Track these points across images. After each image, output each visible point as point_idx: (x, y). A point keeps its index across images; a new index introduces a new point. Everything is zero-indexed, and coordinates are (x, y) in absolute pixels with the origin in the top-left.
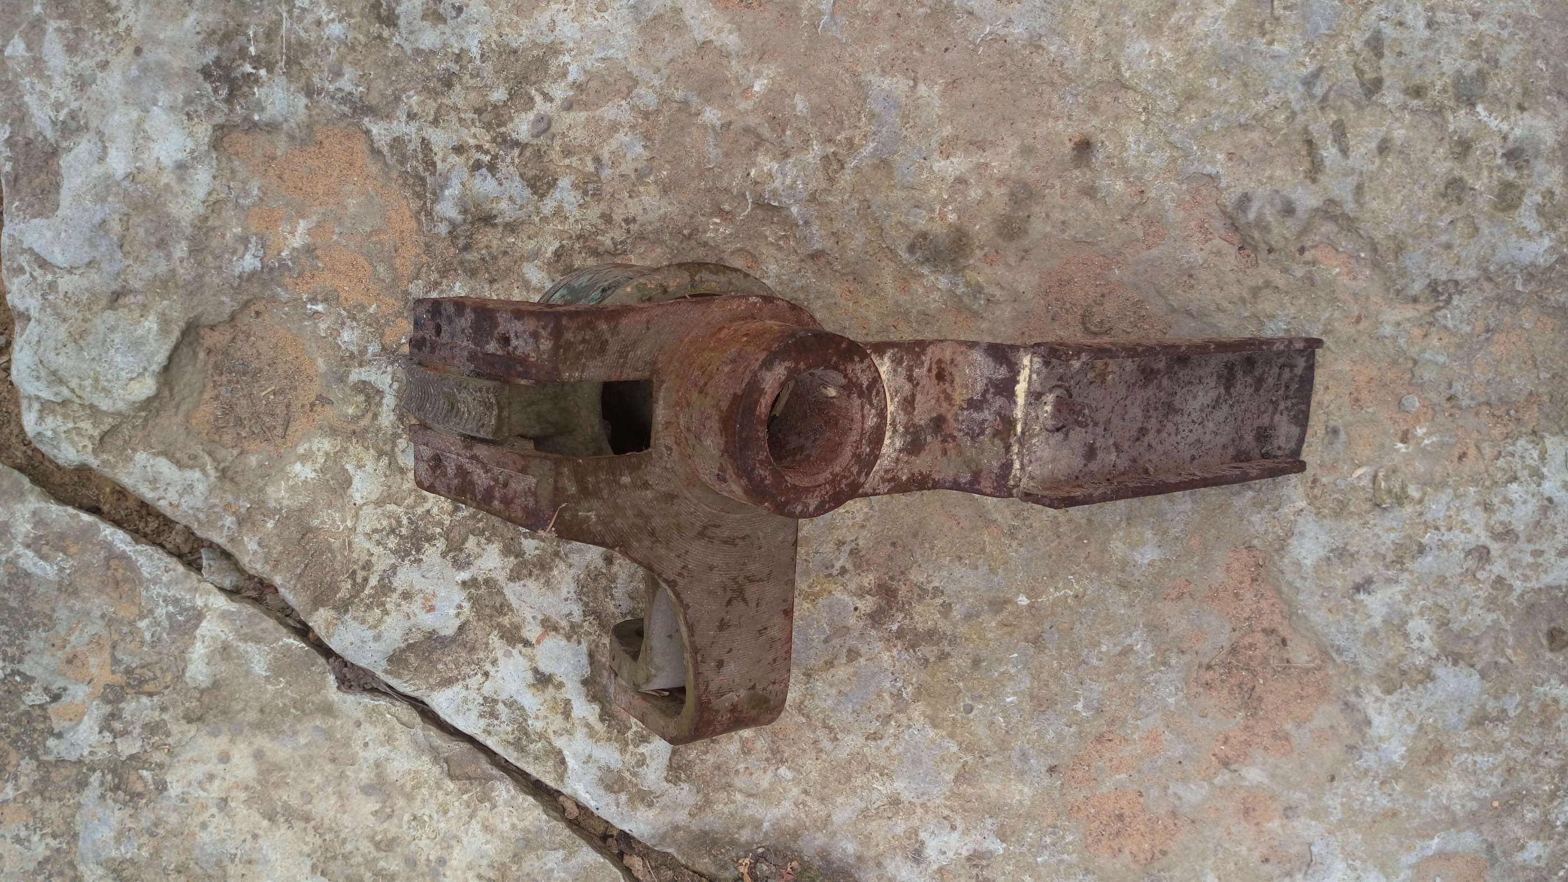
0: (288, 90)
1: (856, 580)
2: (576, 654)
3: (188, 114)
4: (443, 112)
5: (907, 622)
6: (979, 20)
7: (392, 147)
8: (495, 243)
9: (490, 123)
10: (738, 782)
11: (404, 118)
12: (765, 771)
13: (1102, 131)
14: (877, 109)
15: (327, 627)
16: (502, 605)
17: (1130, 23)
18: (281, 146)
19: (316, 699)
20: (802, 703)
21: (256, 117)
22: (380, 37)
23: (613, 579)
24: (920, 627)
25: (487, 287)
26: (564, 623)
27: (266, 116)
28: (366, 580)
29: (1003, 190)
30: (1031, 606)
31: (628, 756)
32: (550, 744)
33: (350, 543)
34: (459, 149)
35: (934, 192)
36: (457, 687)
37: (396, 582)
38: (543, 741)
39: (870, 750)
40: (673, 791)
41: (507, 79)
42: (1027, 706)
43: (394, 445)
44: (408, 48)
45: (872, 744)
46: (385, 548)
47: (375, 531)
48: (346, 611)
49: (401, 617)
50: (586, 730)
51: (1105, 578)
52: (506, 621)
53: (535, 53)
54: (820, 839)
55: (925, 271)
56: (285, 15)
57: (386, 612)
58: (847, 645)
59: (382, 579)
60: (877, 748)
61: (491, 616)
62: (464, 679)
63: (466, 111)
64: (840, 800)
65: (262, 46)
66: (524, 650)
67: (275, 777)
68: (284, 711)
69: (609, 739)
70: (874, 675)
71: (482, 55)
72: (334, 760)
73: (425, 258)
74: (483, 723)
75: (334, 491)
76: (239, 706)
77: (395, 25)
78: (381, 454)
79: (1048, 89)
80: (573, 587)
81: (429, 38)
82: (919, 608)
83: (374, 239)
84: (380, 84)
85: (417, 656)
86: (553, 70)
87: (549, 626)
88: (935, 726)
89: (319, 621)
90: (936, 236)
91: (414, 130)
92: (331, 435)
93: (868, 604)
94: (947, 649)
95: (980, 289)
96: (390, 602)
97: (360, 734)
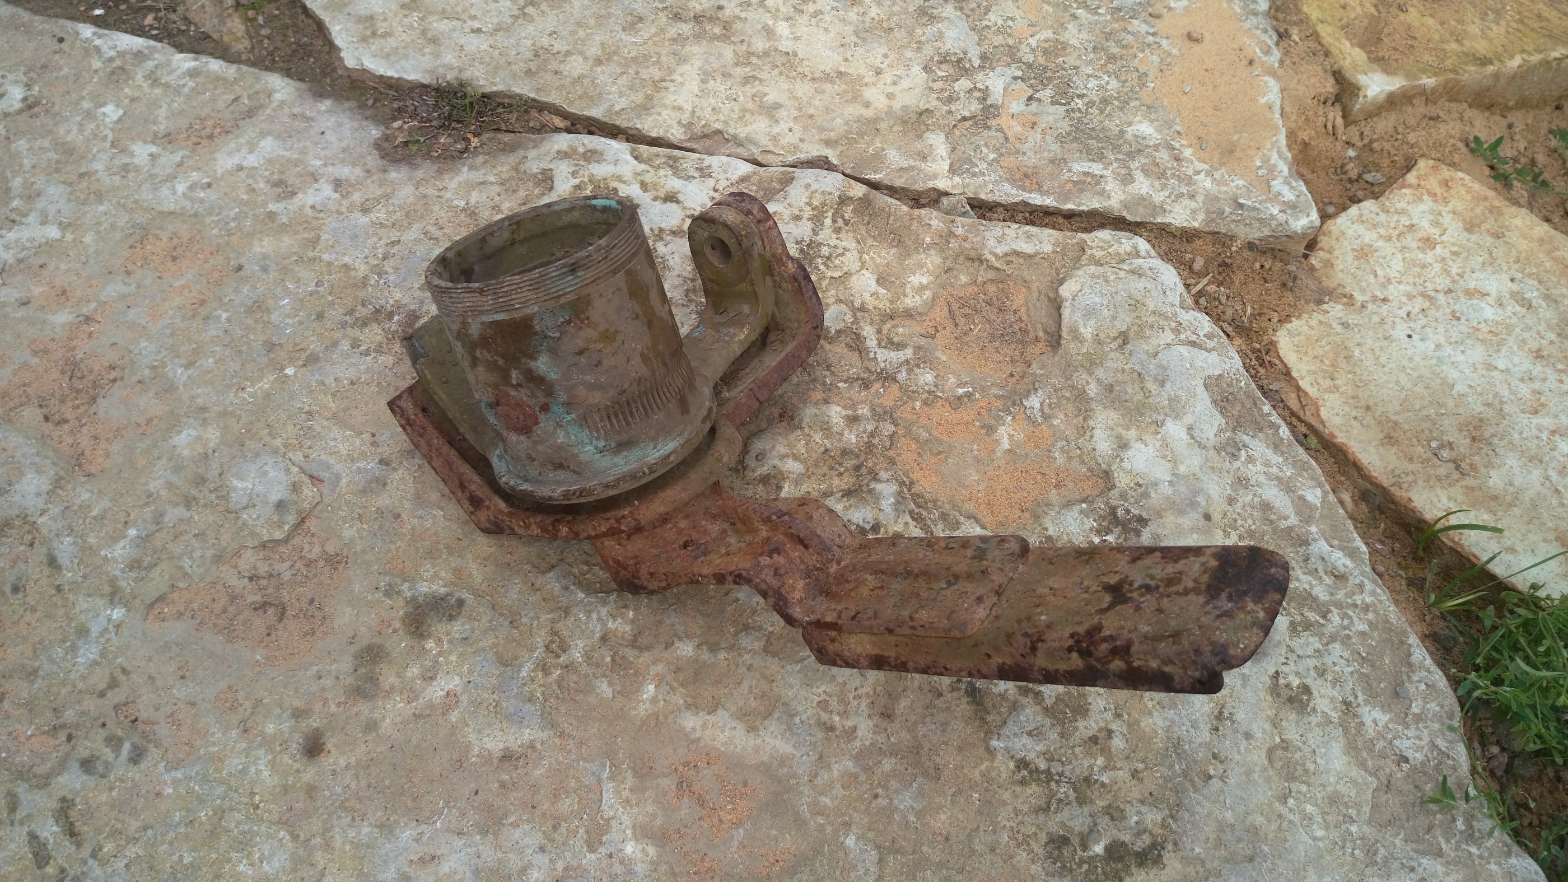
0: (1068, 534)
2: (651, 220)
3: (1140, 486)
5: (387, 326)
6: (449, 830)
7: (958, 523)
8: (836, 480)
10: (497, 189)
12: (477, 201)
13: (298, 771)
14: (528, 707)
15: (851, 186)
18: (1054, 496)
19: (840, 148)
21: (1084, 505)
24: (375, 326)
25: (829, 446)
26: (668, 239)
27: (1076, 508)
28: (834, 221)
29: (386, 685)
30: (283, 369)
31: (586, 174)
32: (650, 165)
33: (859, 243)
35: (453, 658)
36: (735, 178)
37: (809, 224)
38: (656, 165)
39: (395, 235)
40: (544, 165)
42: (271, 302)
43: (855, 317)
45: (394, 239)
46: (829, 245)
47: (843, 254)
48: (840, 197)
50: (625, 179)
51: (219, 408)
54: (419, 174)
55: (443, 590)
59: (822, 225)
60: (389, 238)
62: (732, 184)
64: (411, 199)
67: (849, 96)
68: (861, 134)
69: (605, 179)
70: (404, 280)
72: (811, 116)
73: (891, 453)
74: (706, 163)
75: (888, 274)
76: (895, 129)
78: (862, 308)
79: (363, 791)
80: (671, 263)
82: (379, 338)
85: (774, 188)
87: (679, 233)
88: (345, 265)
89: (859, 190)
90: (440, 621)
92: (909, 310)
94: (348, 318)
95: (387, 594)
96: (808, 212)
97: (798, 135)
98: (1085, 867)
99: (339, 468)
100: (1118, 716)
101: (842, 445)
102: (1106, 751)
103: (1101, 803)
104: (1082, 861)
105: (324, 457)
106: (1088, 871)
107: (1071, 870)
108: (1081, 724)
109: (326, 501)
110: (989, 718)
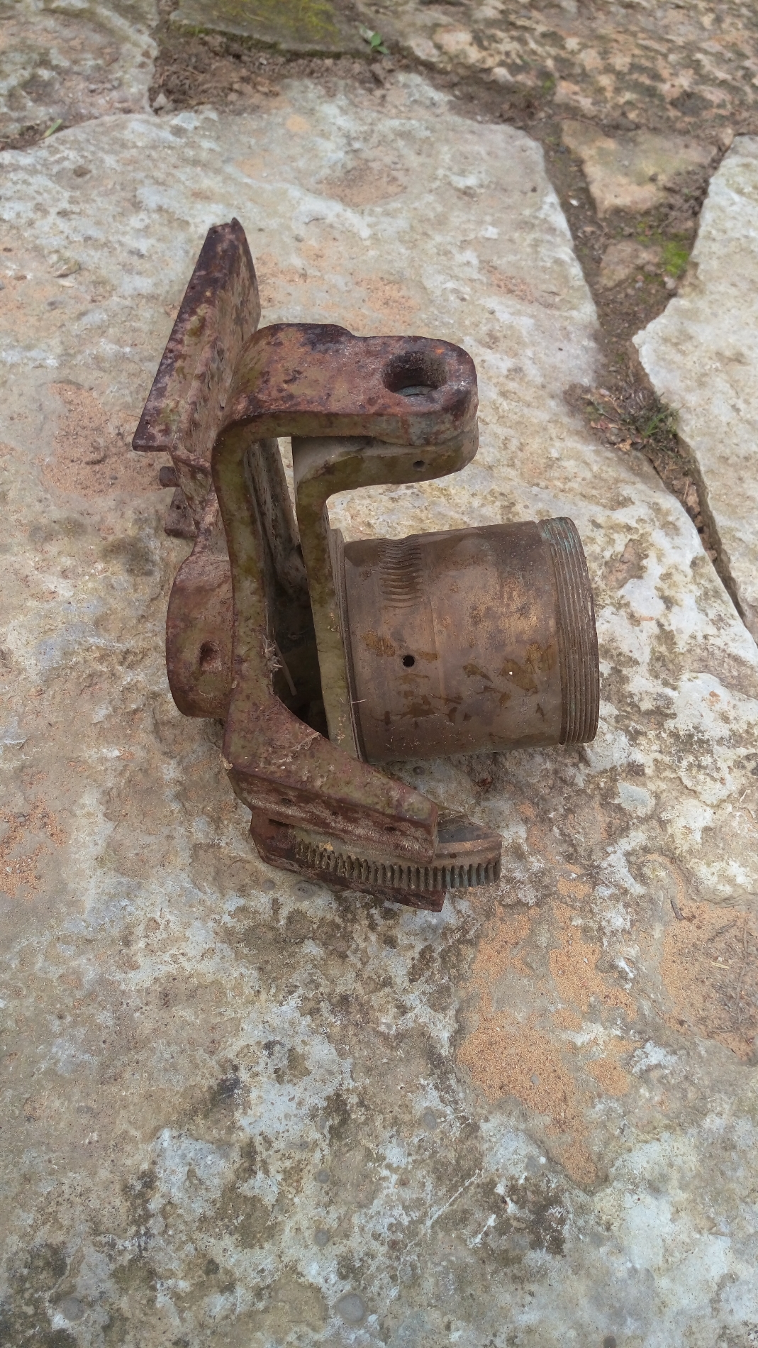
0: (491, 1149)
2: (631, 593)
3: (608, 1229)
4: (372, 985)
9: (343, 937)
11: (410, 1016)
14: (57, 654)
16: (657, 660)
18: (541, 1121)
21: (543, 1160)
22: (361, 1104)
26: (622, 613)
27: (535, 1151)
29: (48, 547)
31: (648, 530)
32: (694, 576)
33: (740, 794)
34: (390, 942)
38: (698, 581)
40: (634, 497)
41: (292, 955)
43: (647, 818)
44: (347, 1064)
47: (714, 779)
49: (740, 712)
50: (663, 560)
52: (663, 649)
53: (246, 951)
56: (429, 1223)
57: (750, 725)
59: (735, 747)
61: (672, 661)
62: (724, 650)
63: (353, 965)
65: (478, 1215)
66: (666, 624)
69: (651, 545)
71: (291, 993)
73: (499, 909)
74: (731, 622)
75: (723, 838)
77: (338, 1095)
78: (663, 823)
81: (320, 1052)
84: (402, 1069)
86: (248, 923)
87: (634, 620)
90: (124, 564)
91: (412, 997)
92: (694, 876)
95: (137, 522)
96: (741, 727)
98: (30, 1310)
100: (258, 1293)
102: (201, 1289)
103: (124, 1303)
104: (36, 1303)
106: (25, 1316)
107: (21, 1291)
108: (228, 1241)
110: (199, 1119)
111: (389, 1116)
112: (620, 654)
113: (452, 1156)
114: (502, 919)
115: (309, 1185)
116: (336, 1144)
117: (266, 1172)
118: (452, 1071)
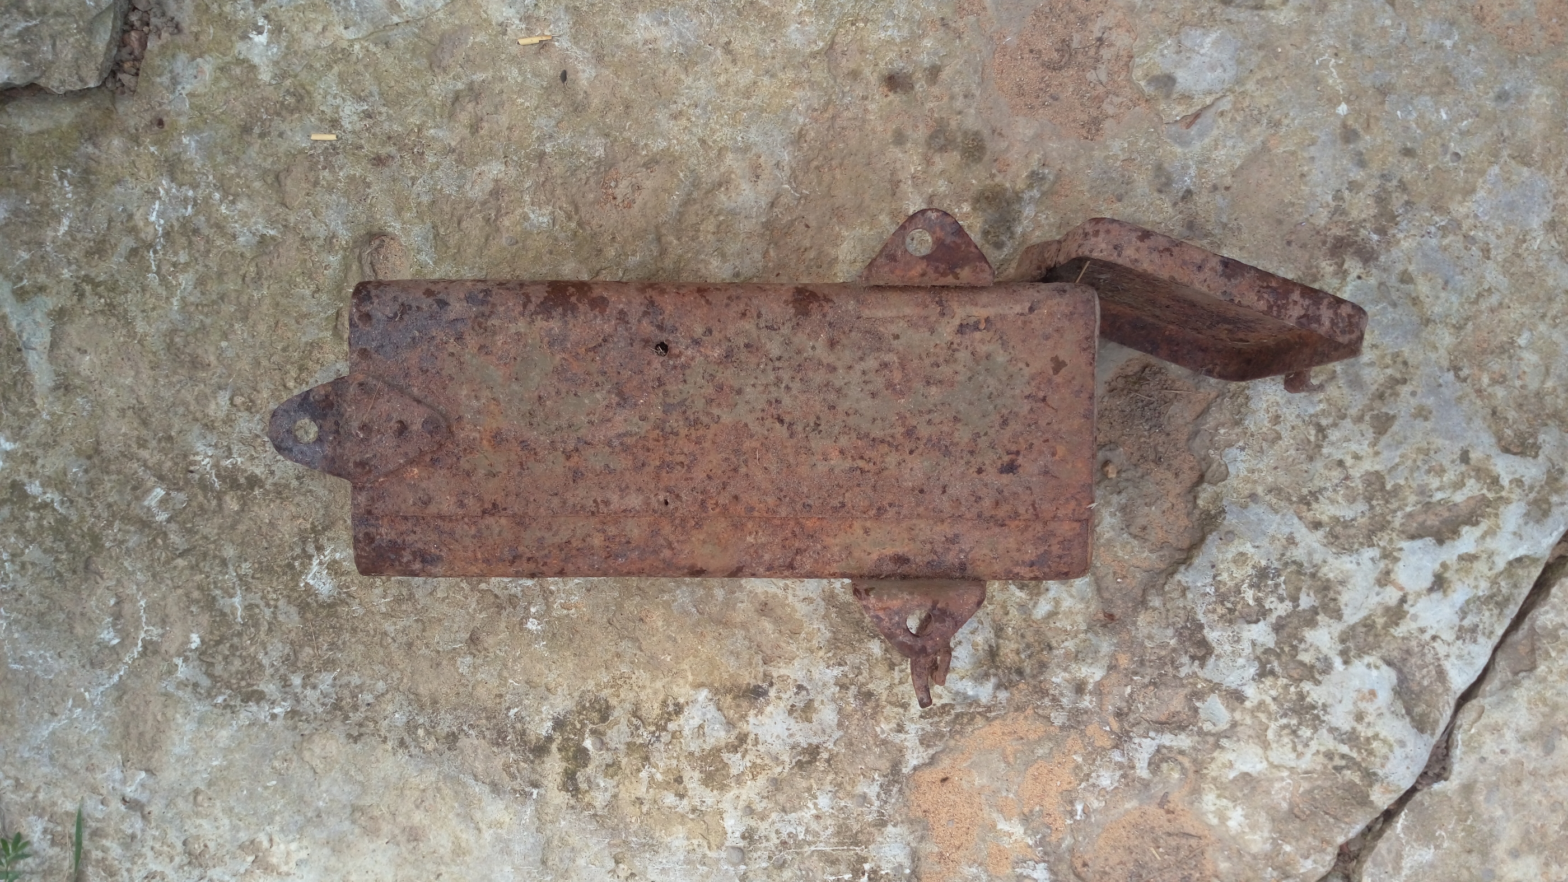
0: (881, 843)
1: (1328, 278)
2: (1413, 552)
4: (894, 699)
5: (1368, 225)
6: (778, 195)
7: (928, 746)
8: (1014, 646)
10: (1534, 385)
11: (902, 736)
12: (1520, 359)
13: (876, 65)
15: (1390, 792)
16: (1365, 626)
17: (772, 45)
18: (930, 848)
19: (1457, 800)
20: (1454, 326)
21: (908, 871)
22: (828, 761)
23: (1336, 520)
24: (1373, 211)
25: (1056, 652)
26: (1382, 565)
27: (907, 862)
28: (1343, 756)
29: (937, 158)
30: (1348, 101)
31: (1513, 496)
32: (1501, 573)
33: (1306, 772)
36: (1447, 665)
37: (1346, 727)
38: (1499, 580)
39: (1499, 254)
40: (1546, 450)
41: (860, 641)
42: (1449, 98)
43: (1208, 734)
44: (838, 734)
45: (1493, 253)
46: (1312, 739)
47: (1294, 749)
48: (1375, 774)
49: (1380, 722)
50: (1488, 539)
51: (1318, 27)
52: (1380, 621)
53: (834, 615)
55: (1019, 230)
56: (813, 848)
57: (1376, 737)
58: (1397, 284)
59: (1343, 741)
60: (1497, 247)
61: (1376, 636)
62: (1439, 659)
63: (892, 678)
64: (1550, 282)
65: (843, 868)
66: (1410, 603)
67: (1536, 838)
68: (1469, 831)
69: (1496, 515)
70: (1425, 255)
71: (840, 665)
72: (1519, 782)
73: (1029, 711)
74: (1481, 639)
75: (1254, 788)
76: (1465, 874)
77: (818, 747)
78: (1217, 746)
79: (839, 122)
80: (1345, 558)
81: (827, 715)
82: (1354, 214)
83: (1011, 759)
84: (870, 760)
85: (1416, 705)
87: (1384, 579)
88: (1473, 191)
89: (1382, 799)
90: (986, 221)
91: (913, 726)
92: (1200, 794)
93: (1353, 266)
94: (1395, 183)
95: (1033, 174)
96: (1366, 732)
97: (1491, 758)
98: (578, 726)
99: (1197, 147)
100: (694, 810)
101: (1052, 665)
102: (666, 785)
103: (624, 761)
104: (583, 725)
105: (1215, 132)
106: (575, 727)
107: (580, 713)
108: (697, 775)
109: (1164, 127)
110: (729, 698)
111: (839, 779)
112: (1335, 600)
113: (856, 827)
114: (1026, 718)
115: (762, 780)
116: (796, 769)
117: (743, 757)
118: (901, 783)
